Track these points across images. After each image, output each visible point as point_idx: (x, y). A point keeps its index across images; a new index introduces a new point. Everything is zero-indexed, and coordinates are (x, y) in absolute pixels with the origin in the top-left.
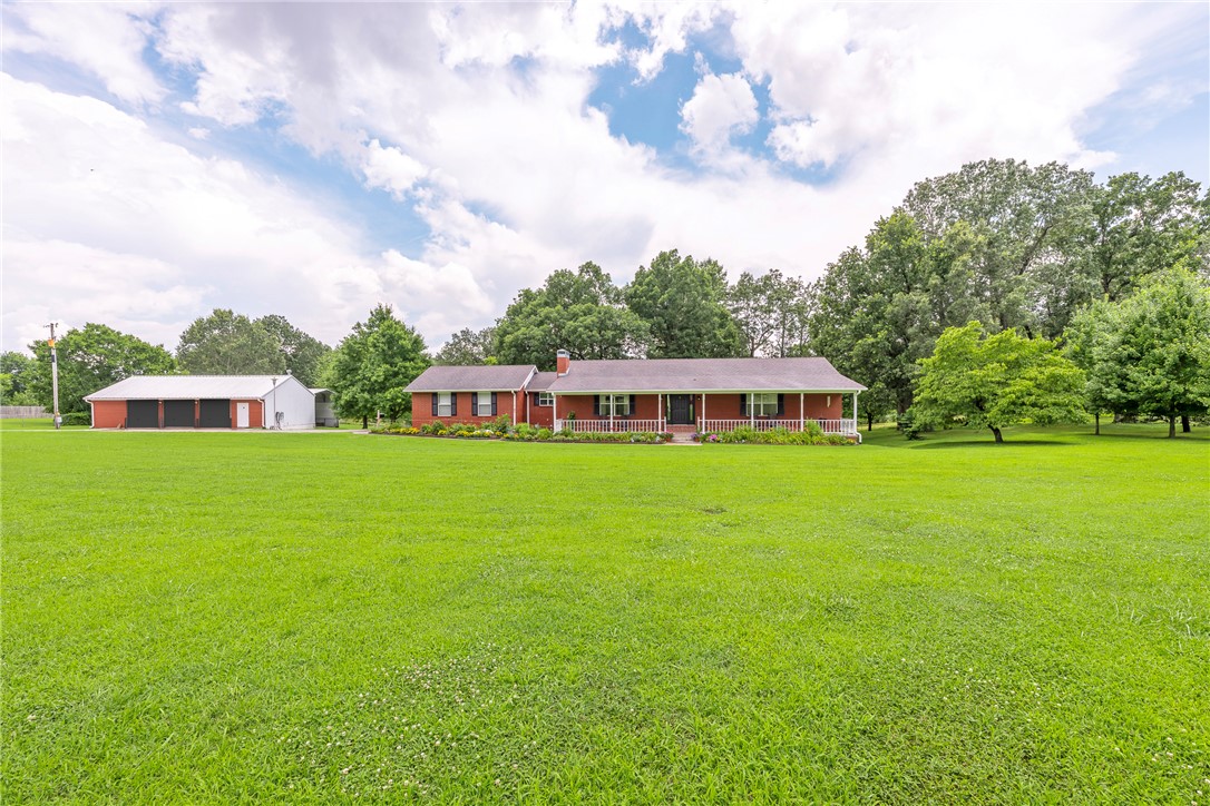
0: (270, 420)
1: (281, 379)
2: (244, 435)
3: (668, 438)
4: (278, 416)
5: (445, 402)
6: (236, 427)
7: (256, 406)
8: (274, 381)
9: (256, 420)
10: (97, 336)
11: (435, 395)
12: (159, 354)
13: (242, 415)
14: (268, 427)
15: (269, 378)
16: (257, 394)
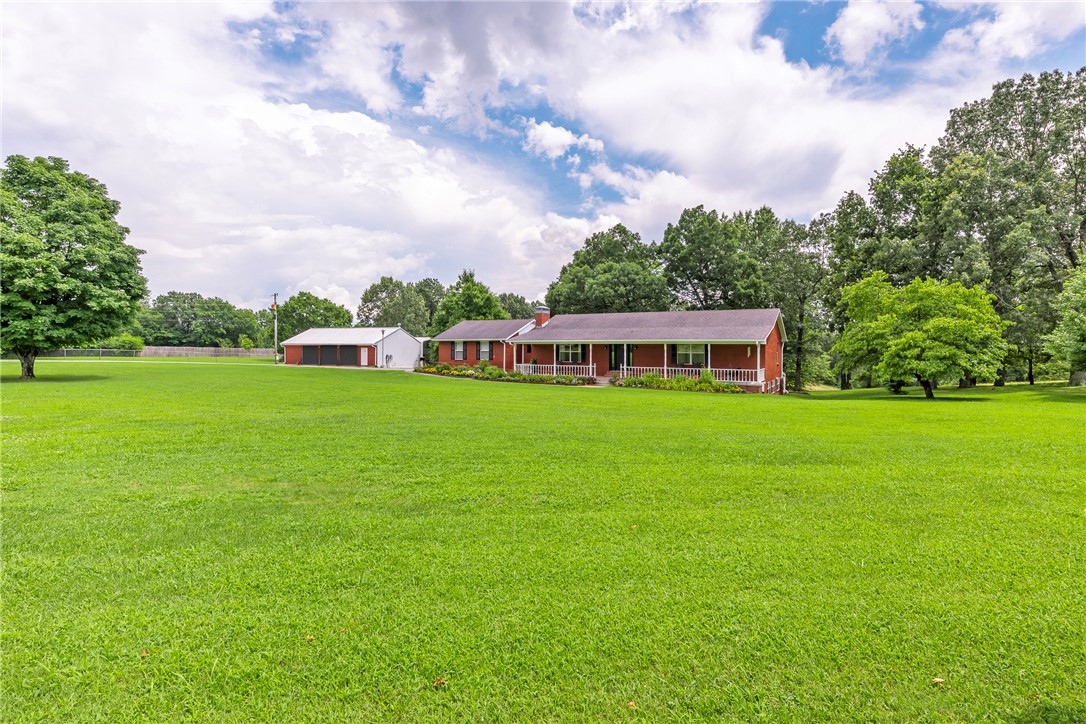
0: (380, 361)
1: (389, 331)
2: (364, 371)
3: (592, 382)
4: (389, 358)
5: (459, 349)
6: (359, 365)
7: (372, 349)
8: (383, 332)
9: (372, 362)
10: (305, 299)
11: (453, 343)
12: (340, 313)
13: (364, 355)
14: (379, 366)
15: (379, 330)
16: (371, 342)
